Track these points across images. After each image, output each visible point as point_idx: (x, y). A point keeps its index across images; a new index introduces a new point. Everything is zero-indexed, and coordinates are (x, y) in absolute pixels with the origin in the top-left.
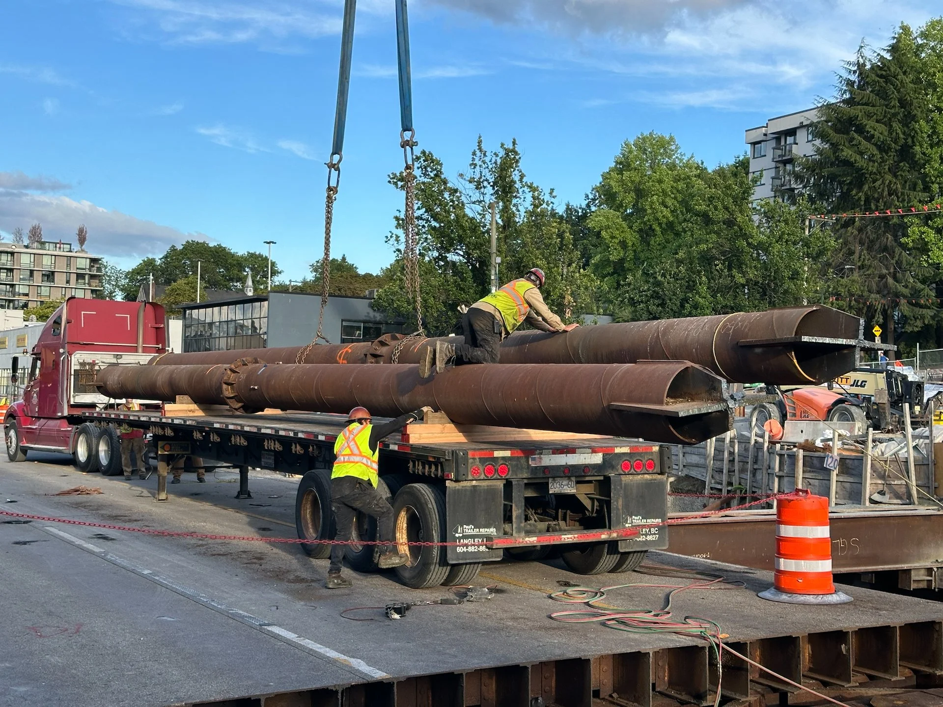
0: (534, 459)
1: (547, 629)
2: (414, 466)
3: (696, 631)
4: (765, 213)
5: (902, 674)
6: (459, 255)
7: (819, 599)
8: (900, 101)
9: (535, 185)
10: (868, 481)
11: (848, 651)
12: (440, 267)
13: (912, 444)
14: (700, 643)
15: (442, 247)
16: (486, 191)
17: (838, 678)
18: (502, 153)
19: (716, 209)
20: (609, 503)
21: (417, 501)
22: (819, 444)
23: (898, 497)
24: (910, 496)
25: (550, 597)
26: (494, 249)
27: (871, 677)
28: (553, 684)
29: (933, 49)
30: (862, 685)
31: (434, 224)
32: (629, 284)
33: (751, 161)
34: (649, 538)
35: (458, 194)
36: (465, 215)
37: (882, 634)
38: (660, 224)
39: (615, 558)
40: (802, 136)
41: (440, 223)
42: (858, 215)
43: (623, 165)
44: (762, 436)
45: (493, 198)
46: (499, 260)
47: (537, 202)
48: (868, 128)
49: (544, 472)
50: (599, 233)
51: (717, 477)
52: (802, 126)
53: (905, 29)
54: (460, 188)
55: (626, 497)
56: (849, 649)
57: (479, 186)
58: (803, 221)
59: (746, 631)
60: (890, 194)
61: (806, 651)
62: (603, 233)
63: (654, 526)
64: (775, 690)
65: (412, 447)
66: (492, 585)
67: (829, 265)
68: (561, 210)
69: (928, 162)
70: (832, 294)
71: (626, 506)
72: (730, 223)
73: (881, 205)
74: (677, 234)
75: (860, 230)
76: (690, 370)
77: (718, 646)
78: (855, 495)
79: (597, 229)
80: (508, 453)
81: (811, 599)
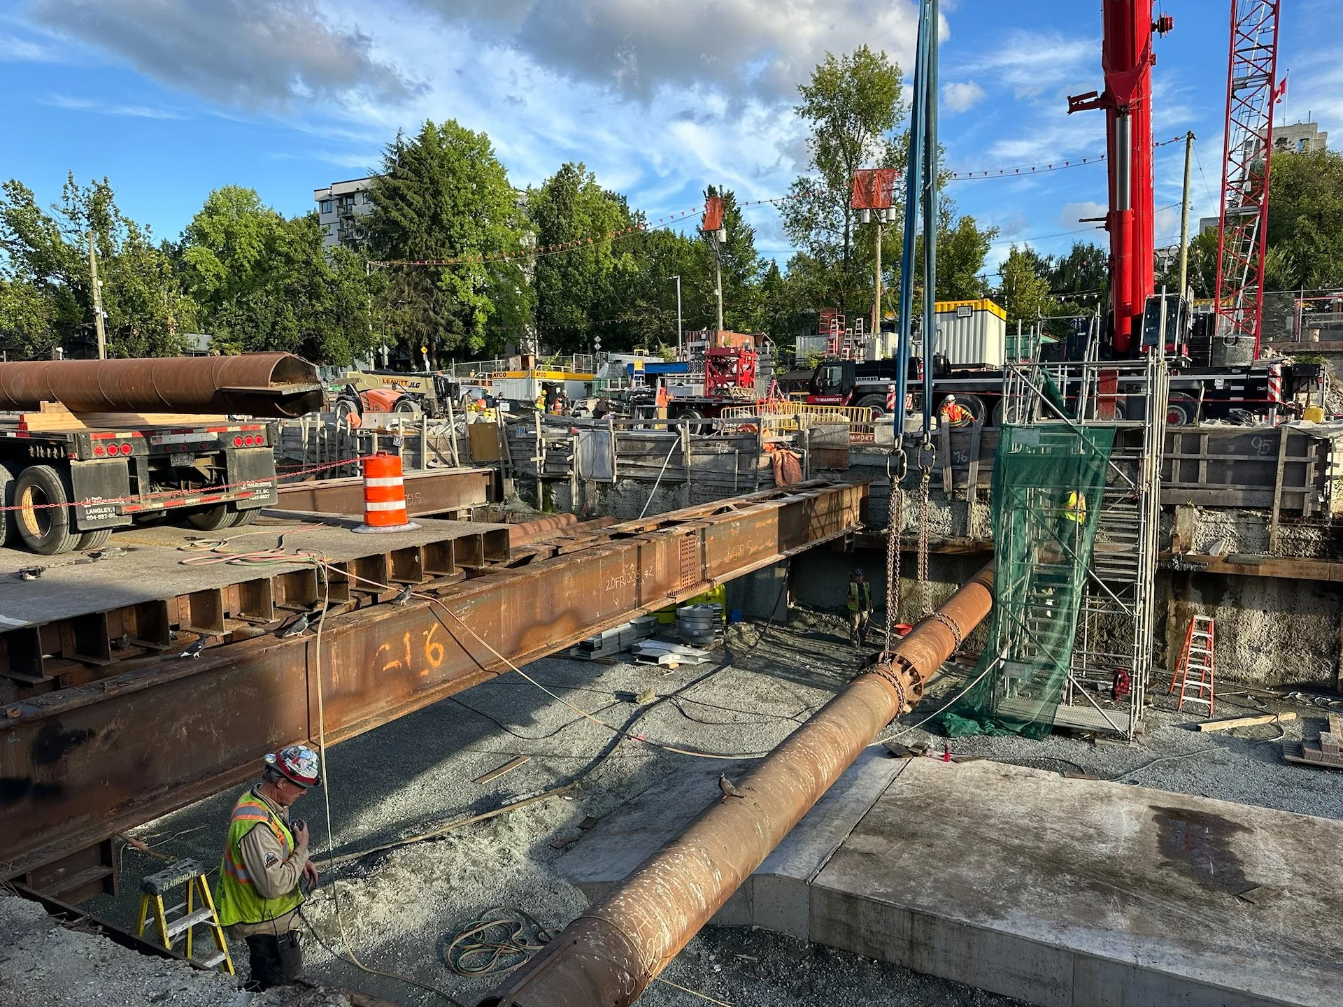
0: (154, 439)
1: (178, 572)
2: (35, 450)
3: (308, 559)
4: (335, 257)
5: (457, 571)
6: (58, 278)
7: (397, 529)
8: (430, 178)
9: (130, 220)
10: (425, 453)
11: (420, 560)
12: (40, 289)
13: (454, 426)
14: (310, 567)
15: (40, 271)
16: (81, 222)
17: (413, 579)
18: (94, 189)
19: (296, 250)
20: (225, 473)
21: (41, 480)
22: (389, 429)
23: (445, 462)
24: (453, 461)
25: (179, 549)
26: (94, 273)
27: (436, 576)
28: (189, 613)
29: (450, 142)
30: (430, 582)
31: (29, 249)
32: (226, 310)
33: (321, 216)
34: (262, 497)
35: (53, 223)
36: (61, 243)
37: (442, 546)
38: (249, 262)
39: (234, 515)
40: (359, 199)
41: (36, 248)
42: (405, 263)
43: (211, 211)
44: (346, 426)
45: (89, 228)
46: (100, 283)
47: (134, 235)
48: (408, 197)
49: (165, 450)
50: (195, 266)
51: (312, 457)
52: (358, 191)
53: (430, 124)
54: (54, 217)
55: (240, 466)
56: (421, 558)
57: (73, 216)
58: (365, 264)
59: (344, 555)
60: (427, 249)
61: (390, 563)
62: (198, 266)
63: (266, 488)
64: (368, 594)
65: (31, 434)
66: (124, 545)
67: (386, 299)
68: (157, 245)
69: (452, 226)
70: (390, 322)
71: (241, 474)
72: (308, 263)
73: (422, 257)
74: (265, 271)
75: (408, 275)
76: (289, 360)
77: (324, 567)
78: (417, 464)
79: (192, 263)
80: (129, 435)
81: (391, 529)
